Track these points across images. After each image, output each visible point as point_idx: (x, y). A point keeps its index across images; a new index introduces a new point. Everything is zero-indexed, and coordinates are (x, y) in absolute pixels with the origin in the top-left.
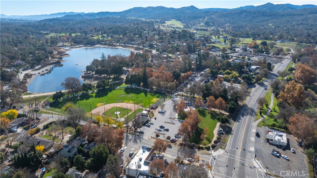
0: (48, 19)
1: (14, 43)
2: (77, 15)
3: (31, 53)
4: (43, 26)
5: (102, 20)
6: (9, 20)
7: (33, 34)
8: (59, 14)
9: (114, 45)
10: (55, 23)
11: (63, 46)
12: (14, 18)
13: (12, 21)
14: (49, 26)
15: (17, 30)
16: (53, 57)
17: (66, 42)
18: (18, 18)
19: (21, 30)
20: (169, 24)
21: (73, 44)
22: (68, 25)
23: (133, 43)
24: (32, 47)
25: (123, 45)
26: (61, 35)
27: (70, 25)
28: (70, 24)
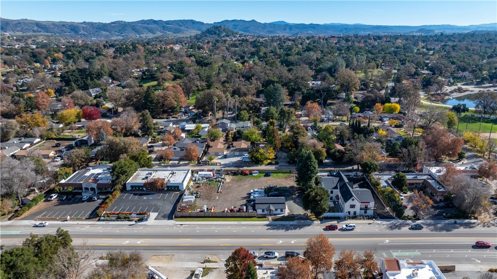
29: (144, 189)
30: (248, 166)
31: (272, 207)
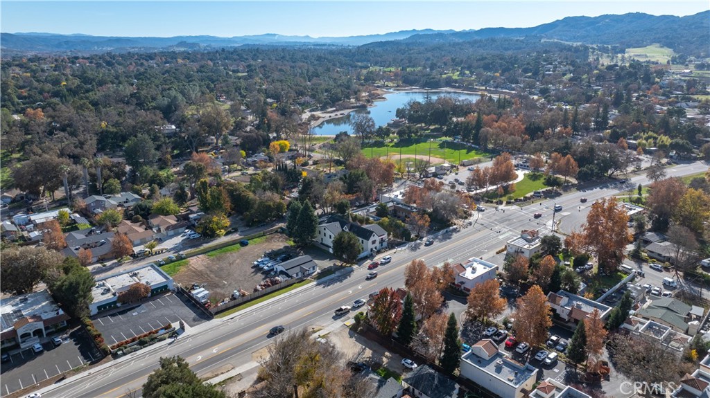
0: (377, 43)
1: (307, 75)
2: (435, 34)
3: (326, 91)
4: (363, 54)
5: (478, 44)
6: (314, 45)
7: (341, 67)
8: (402, 32)
9: (476, 89)
10: (387, 49)
11: (384, 86)
12: (323, 42)
13: (318, 47)
14: (373, 55)
15: (319, 59)
16: (358, 99)
17: (391, 80)
18: (328, 42)
19: (325, 58)
20: (632, 54)
21: (401, 83)
22: (409, 54)
23: (513, 86)
24: (331, 82)
25: (490, 90)
26: (388, 69)
27: (413, 53)
28: (412, 51)
29: (119, 305)
30: (207, 243)
31: (305, 267)
